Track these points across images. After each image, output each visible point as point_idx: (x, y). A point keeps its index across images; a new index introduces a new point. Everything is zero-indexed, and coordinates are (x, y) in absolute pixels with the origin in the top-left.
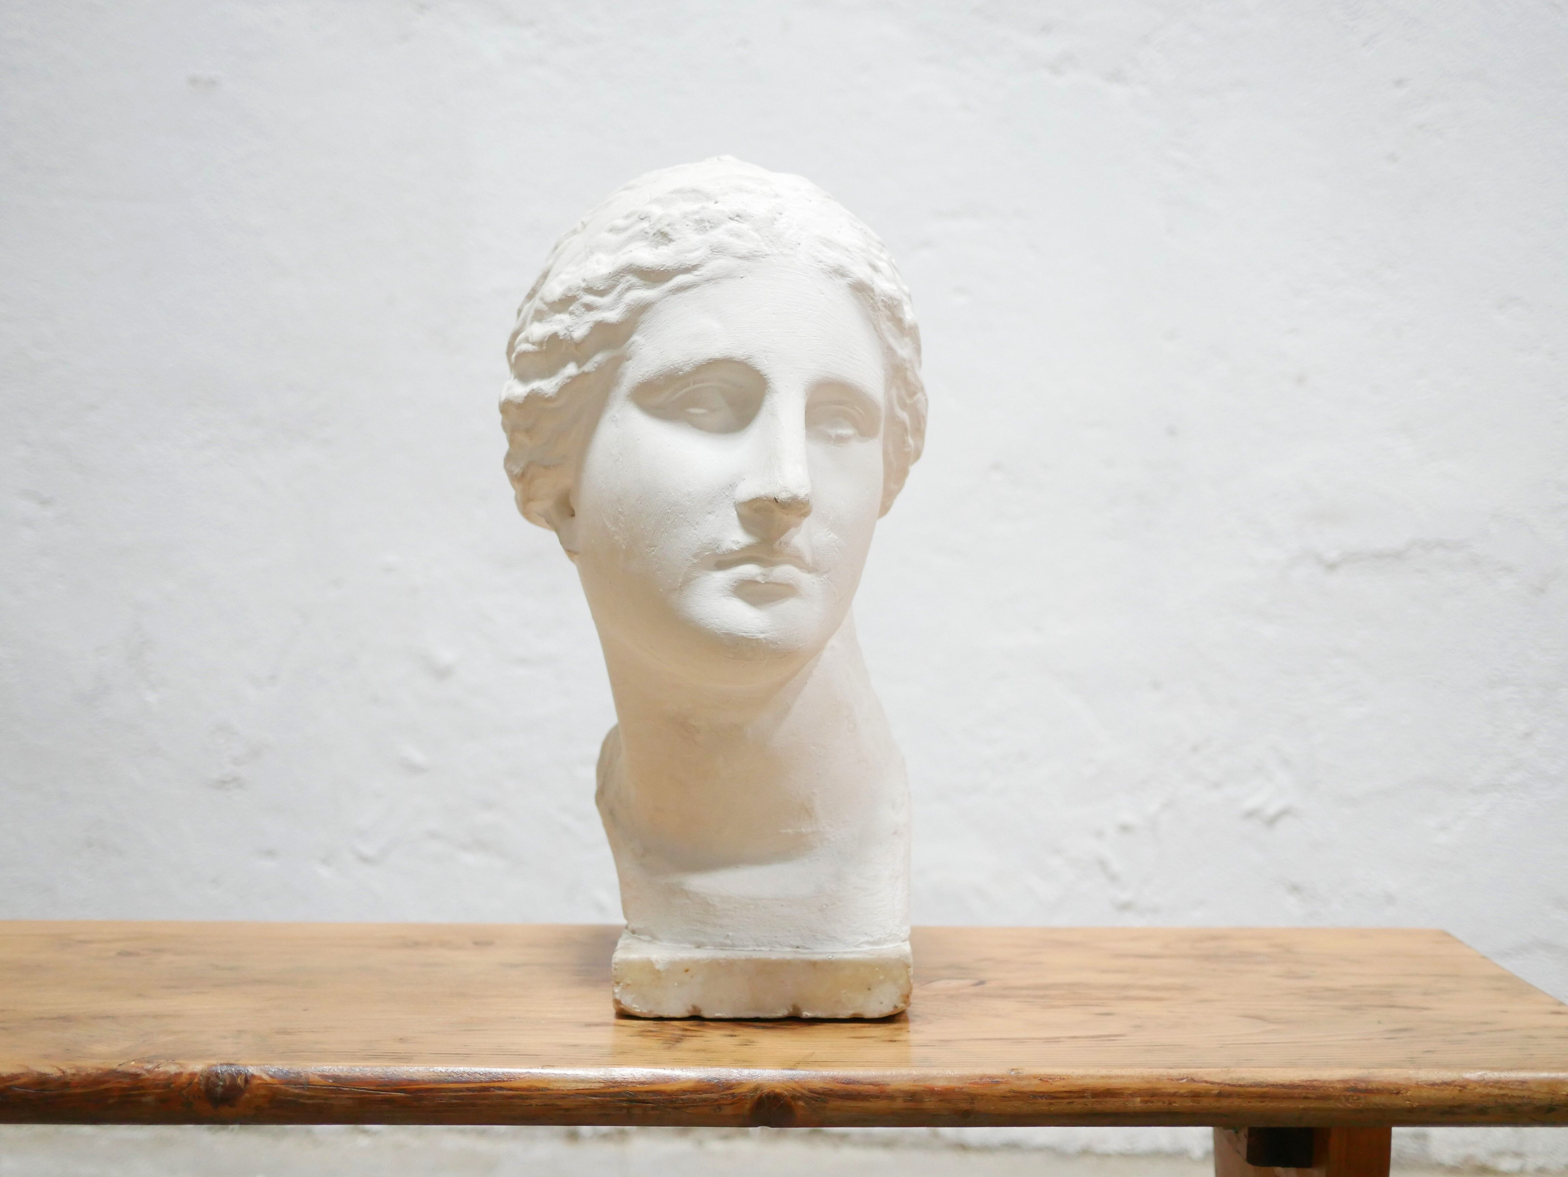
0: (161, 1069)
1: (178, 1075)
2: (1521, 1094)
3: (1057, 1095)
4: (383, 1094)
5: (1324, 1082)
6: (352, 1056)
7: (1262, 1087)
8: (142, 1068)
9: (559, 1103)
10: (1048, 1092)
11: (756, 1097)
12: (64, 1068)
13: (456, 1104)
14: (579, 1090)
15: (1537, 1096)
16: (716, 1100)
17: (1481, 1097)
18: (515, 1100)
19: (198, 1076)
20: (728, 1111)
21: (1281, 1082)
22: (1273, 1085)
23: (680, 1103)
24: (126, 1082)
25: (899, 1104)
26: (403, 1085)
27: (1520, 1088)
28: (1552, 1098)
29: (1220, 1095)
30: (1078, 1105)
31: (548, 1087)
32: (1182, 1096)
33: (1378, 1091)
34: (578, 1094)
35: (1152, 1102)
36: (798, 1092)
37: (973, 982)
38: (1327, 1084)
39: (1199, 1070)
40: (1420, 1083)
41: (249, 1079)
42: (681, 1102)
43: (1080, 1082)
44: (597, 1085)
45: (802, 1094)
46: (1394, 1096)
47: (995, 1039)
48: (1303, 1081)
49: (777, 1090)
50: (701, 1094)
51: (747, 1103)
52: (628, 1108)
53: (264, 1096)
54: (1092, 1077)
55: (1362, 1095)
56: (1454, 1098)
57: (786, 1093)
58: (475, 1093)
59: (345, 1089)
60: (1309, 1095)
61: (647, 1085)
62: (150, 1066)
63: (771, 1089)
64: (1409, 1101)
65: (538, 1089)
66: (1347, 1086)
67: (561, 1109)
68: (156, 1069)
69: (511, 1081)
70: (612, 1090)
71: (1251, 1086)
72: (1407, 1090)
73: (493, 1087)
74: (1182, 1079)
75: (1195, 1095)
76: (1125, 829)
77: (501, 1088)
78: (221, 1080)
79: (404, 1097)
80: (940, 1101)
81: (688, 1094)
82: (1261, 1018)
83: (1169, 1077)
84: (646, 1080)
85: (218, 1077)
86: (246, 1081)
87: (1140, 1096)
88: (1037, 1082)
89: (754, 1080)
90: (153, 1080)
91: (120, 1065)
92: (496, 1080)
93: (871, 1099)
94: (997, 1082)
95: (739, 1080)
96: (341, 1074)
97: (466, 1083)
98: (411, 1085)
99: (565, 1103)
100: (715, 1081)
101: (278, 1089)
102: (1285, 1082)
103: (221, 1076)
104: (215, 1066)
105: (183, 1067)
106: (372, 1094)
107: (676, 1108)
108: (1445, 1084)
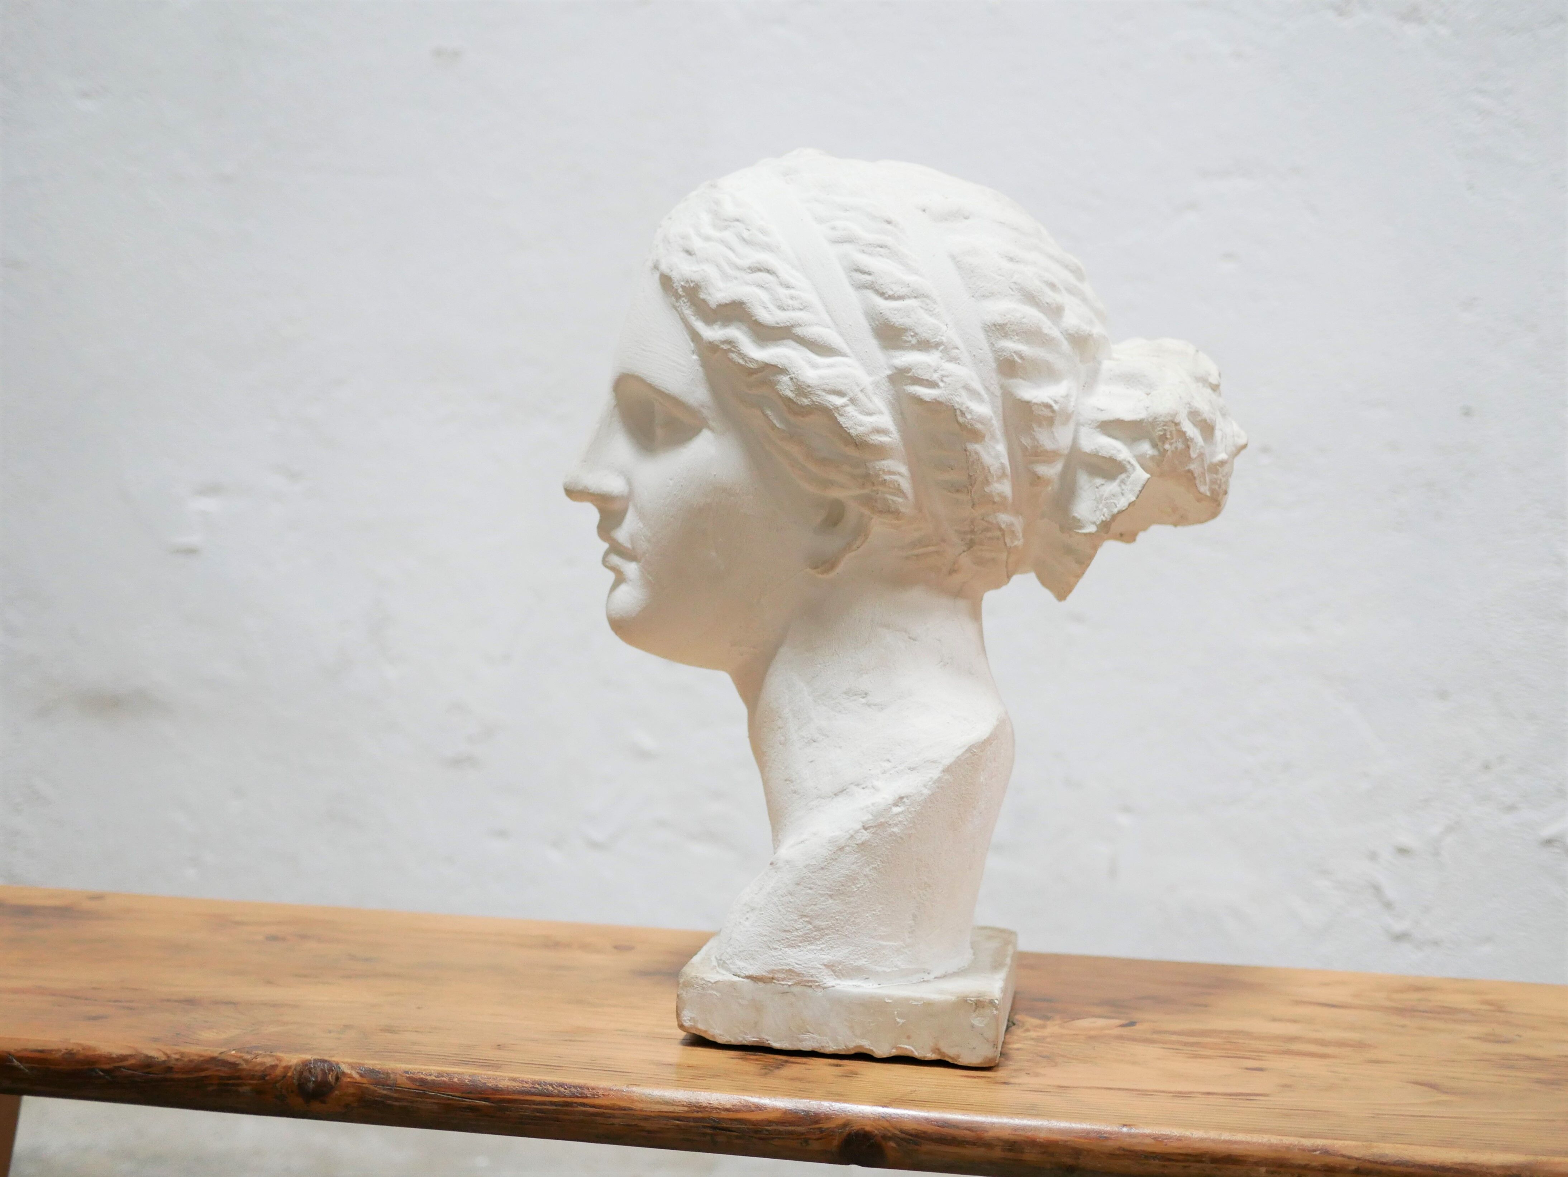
0: (259, 1060)
1: (274, 1067)
3: (1173, 1157)
4: (468, 1102)
5: (1482, 1166)
6: (444, 1060)
7: (1407, 1166)
8: (241, 1057)
9: (642, 1124)
10: (1162, 1153)
11: (845, 1134)
12: (169, 1052)
13: (538, 1117)
14: (663, 1112)
16: (803, 1134)
18: (598, 1118)
19: (293, 1068)
20: (815, 1146)
21: (1430, 1163)
22: (1421, 1166)
23: (764, 1134)
24: (225, 1071)
25: (997, 1154)
26: (486, 1094)
29: (1358, 1172)
31: (632, 1107)
32: (1313, 1169)
34: (662, 1116)
36: (889, 1131)
37: (1123, 1022)
38: (1484, 1170)
39: (1336, 1142)
41: (339, 1076)
42: (767, 1133)
43: (1198, 1145)
44: (680, 1109)
45: (894, 1134)
47: (1119, 1089)
48: (1456, 1164)
49: (868, 1128)
50: (787, 1126)
51: (835, 1139)
52: (712, 1135)
53: (353, 1095)
54: (1213, 1141)
57: (876, 1132)
58: (559, 1108)
59: (430, 1093)
61: (731, 1113)
62: (248, 1057)
63: (861, 1127)
65: (622, 1109)
66: (1509, 1173)
67: (643, 1131)
68: (254, 1060)
69: (594, 1097)
70: (696, 1115)
71: (1394, 1164)
73: (576, 1103)
74: (1315, 1151)
75: (1329, 1170)
76: (1402, 851)
77: (584, 1105)
78: (313, 1076)
79: (488, 1106)
80: (1043, 1153)
81: (774, 1125)
82: (1433, 1086)
83: (1301, 1147)
84: (731, 1107)
85: (310, 1072)
86: (337, 1078)
87: (1265, 1165)
88: (1149, 1141)
89: (844, 1115)
90: (250, 1070)
91: (221, 1053)
92: (580, 1095)
93: (967, 1146)
94: (1105, 1137)
95: (828, 1114)
96: (429, 1078)
97: (549, 1097)
98: (495, 1095)
99: (647, 1125)
100: (803, 1114)
101: (367, 1088)
102: (1435, 1163)
103: (313, 1070)
104: (309, 1062)
105: (278, 1058)
106: (457, 1100)
107: (761, 1139)
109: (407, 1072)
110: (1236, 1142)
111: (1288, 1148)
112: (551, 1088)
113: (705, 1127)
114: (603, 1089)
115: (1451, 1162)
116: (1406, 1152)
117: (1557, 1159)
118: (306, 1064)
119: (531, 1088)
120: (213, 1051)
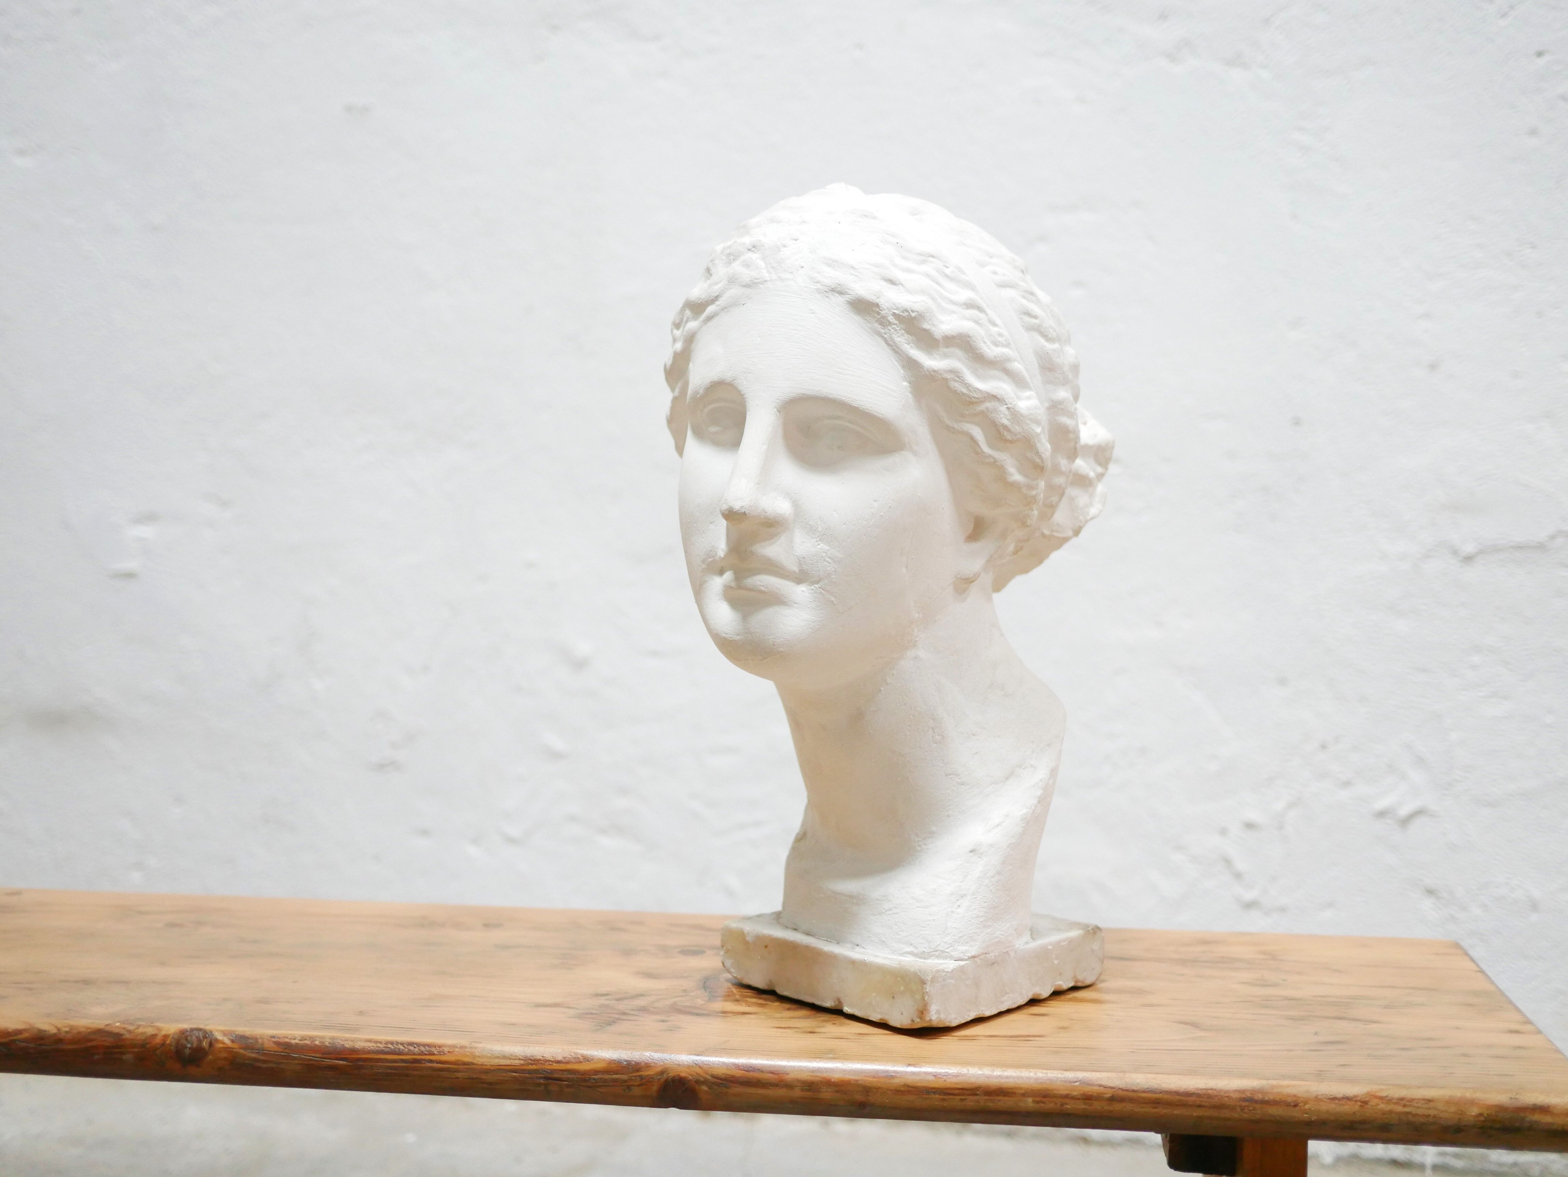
0: (141, 1030)
1: (155, 1035)
2: (1426, 1112)
3: (952, 1092)
4: (327, 1062)
5: (1221, 1091)
6: (308, 1025)
8: (124, 1028)
9: (483, 1077)
10: (941, 1088)
11: (662, 1080)
12: (59, 1026)
13: (392, 1073)
14: (501, 1065)
15: (1442, 1115)
16: (625, 1081)
17: (1383, 1114)
18: (444, 1073)
19: (171, 1037)
20: (637, 1091)
22: (1167, 1092)
23: (592, 1083)
24: (109, 1041)
25: (797, 1093)
26: (345, 1054)
27: (1426, 1106)
28: (1459, 1119)
29: (1113, 1099)
30: (971, 1102)
32: (1074, 1098)
33: (1276, 1103)
34: (500, 1069)
35: (1044, 1103)
36: (701, 1076)
38: (1222, 1094)
39: (1094, 1074)
40: (1319, 1097)
41: (213, 1041)
42: (594, 1081)
43: (973, 1080)
44: (517, 1062)
45: (706, 1079)
46: (1292, 1108)
48: (1198, 1089)
49: (683, 1075)
50: (612, 1075)
51: (654, 1085)
52: (546, 1085)
53: (225, 1059)
55: (1258, 1106)
56: (1354, 1113)
57: (690, 1077)
58: (408, 1065)
59: (294, 1055)
60: (1203, 1104)
61: (562, 1064)
62: (131, 1028)
63: (677, 1073)
64: (1307, 1114)
65: (464, 1064)
66: (1243, 1096)
67: (484, 1083)
68: (136, 1030)
69: (440, 1054)
70: (531, 1067)
71: (1144, 1092)
72: (1306, 1103)
73: (424, 1060)
74: (1077, 1082)
75: (1088, 1098)
77: (431, 1061)
78: (189, 1043)
79: (345, 1065)
80: (837, 1092)
81: (600, 1074)
83: (1063, 1079)
84: (563, 1059)
85: (187, 1040)
86: (211, 1044)
87: (1032, 1096)
88: (931, 1078)
89: (661, 1063)
90: (132, 1040)
91: (107, 1025)
92: (427, 1053)
93: (770, 1087)
94: (891, 1076)
95: (648, 1063)
96: (293, 1042)
97: (400, 1055)
98: (353, 1055)
99: (488, 1078)
100: (625, 1063)
101: (237, 1053)
102: (1180, 1089)
103: (189, 1038)
104: (186, 1031)
105: (159, 1029)
106: (317, 1061)
107: (590, 1087)
108: (1348, 1099)
109: (273, 1037)
110: (1007, 1077)
111: (1053, 1081)
112: (402, 1047)
113: (537, 1078)
114: (450, 1046)
115: (1194, 1088)
116: (1155, 1082)
117: (1286, 1083)
118: (183, 1032)
119: (384, 1047)
120: (100, 1024)
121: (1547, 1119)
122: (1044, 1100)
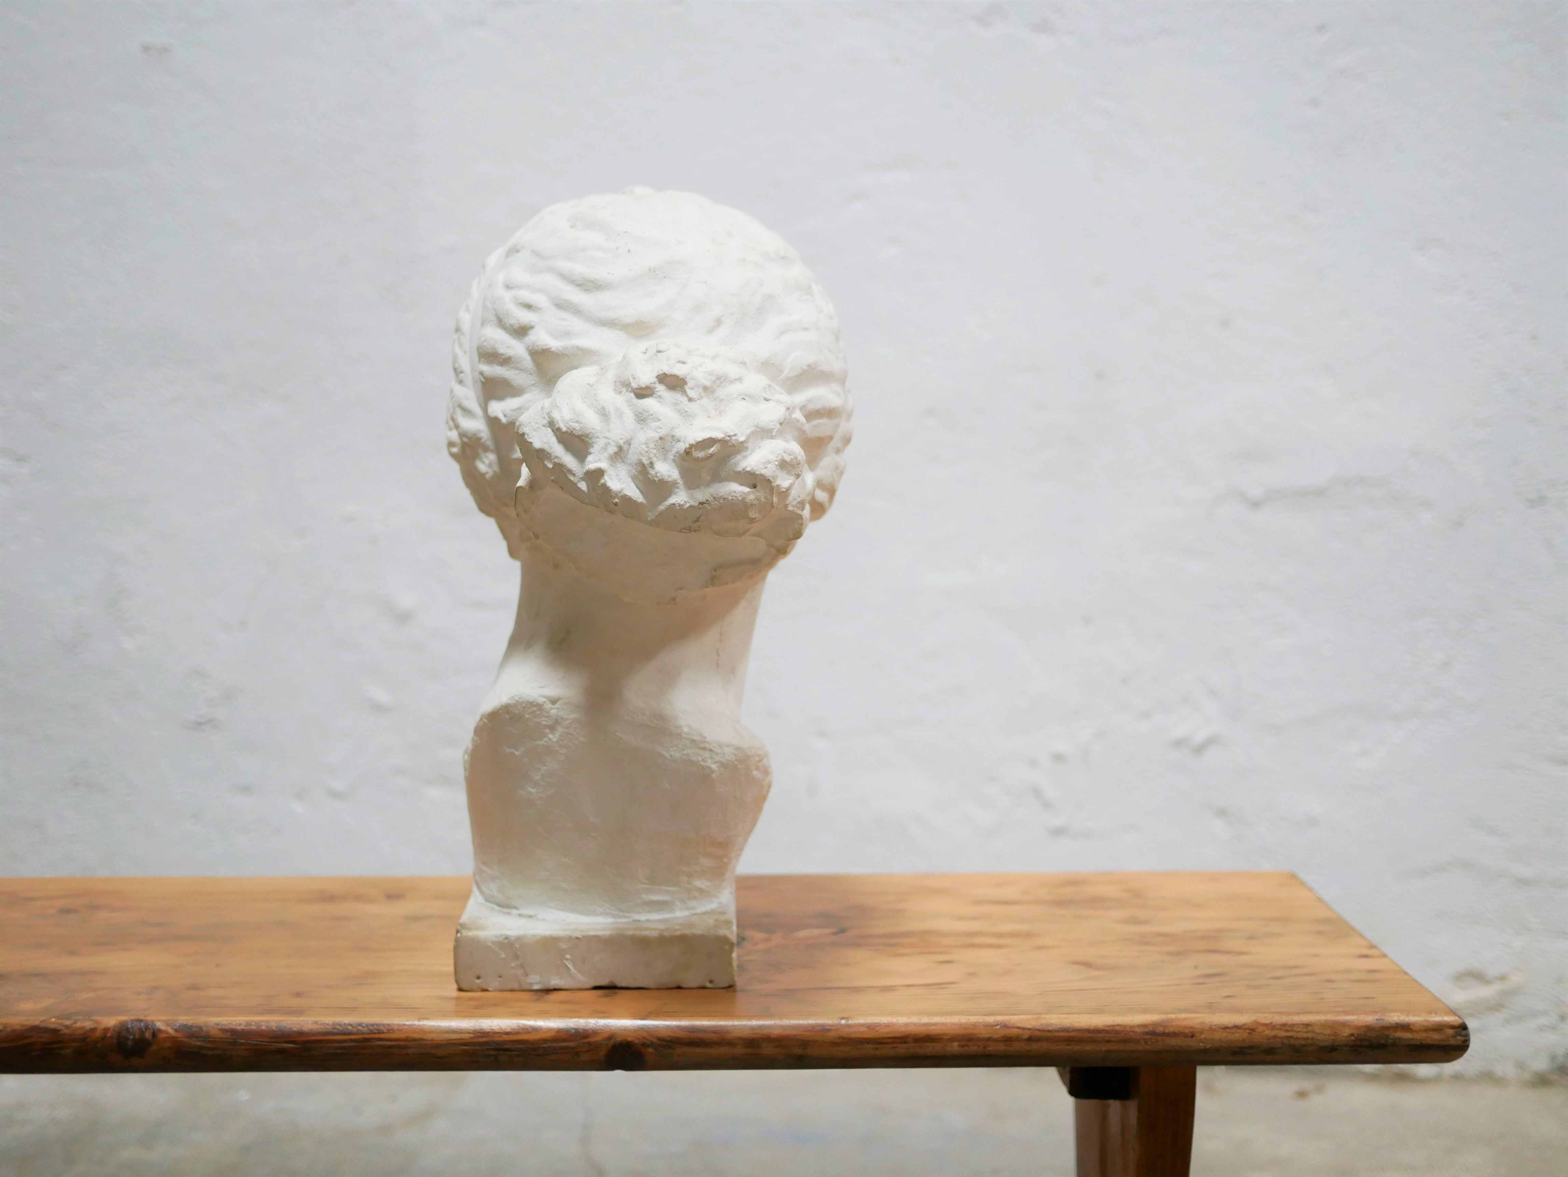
0: (78, 1025)
1: (93, 1030)
2: (1305, 1035)
3: (884, 1041)
4: (276, 1045)
5: (1126, 1026)
6: (251, 1011)
7: (1068, 1031)
8: (61, 1024)
9: (433, 1051)
10: (874, 1038)
11: (610, 1045)
13: (341, 1053)
14: (451, 1039)
15: (1319, 1037)
16: (573, 1048)
17: (1268, 1039)
18: (394, 1050)
19: (111, 1030)
20: (585, 1057)
21: (1087, 1027)
22: (1080, 1030)
23: (541, 1051)
24: (47, 1037)
25: (739, 1050)
26: (292, 1038)
27: (1304, 1030)
28: (1334, 1040)
29: (1030, 1039)
30: (902, 1049)
31: (424, 1037)
32: (996, 1040)
33: (1175, 1035)
34: (451, 1044)
35: (968, 1046)
36: (648, 1040)
37: (835, 930)
38: (1128, 1029)
39: (1012, 1017)
40: (1213, 1027)
41: (156, 1033)
42: (543, 1050)
43: (903, 1029)
44: (467, 1036)
45: (651, 1042)
46: (1189, 1039)
47: (836, 988)
48: (1106, 1026)
49: (630, 1039)
50: (560, 1043)
51: (602, 1050)
52: (496, 1056)
53: (170, 1048)
54: (915, 1024)
55: (1159, 1038)
56: (1244, 1040)
57: (637, 1041)
58: (359, 1044)
59: (242, 1041)
60: (1111, 1039)
61: (511, 1035)
62: (68, 1022)
63: (623, 1038)
64: (1203, 1042)
65: (414, 1040)
66: (1147, 1030)
67: (435, 1057)
68: (74, 1025)
69: (390, 1033)
70: (480, 1040)
71: (1059, 1031)
72: (1201, 1033)
73: (373, 1039)
74: (997, 1025)
75: (1008, 1040)
76: (1058, 758)
77: (381, 1039)
78: (131, 1035)
79: (294, 1048)
80: (777, 1046)
81: (549, 1043)
82: (1087, 965)
83: (985, 1024)
84: (511, 1031)
85: (128, 1032)
86: (154, 1035)
87: (957, 1041)
88: (863, 1029)
89: (608, 1030)
90: (71, 1034)
91: (42, 1021)
92: (377, 1032)
93: (714, 1046)
94: (827, 1029)
95: (594, 1030)
96: (239, 1028)
97: (349, 1035)
98: (301, 1037)
99: (439, 1052)
100: (573, 1031)
101: (181, 1041)
103: (131, 1030)
104: (126, 1022)
105: (97, 1022)
106: (266, 1045)
107: (538, 1055)
108: (1236, 1027)
109: (217, 1024)
111: (975, 1025)
112: (350, 1028)
113: (488, 1049)
114: (397, 1024)
115: (1102, 1025)
116: (1067, 1021)
117: (1183, 1016)
119: (332, 1029)
120: (35, 1021)
121: (1408, 1035)
122: (969, 1043)
